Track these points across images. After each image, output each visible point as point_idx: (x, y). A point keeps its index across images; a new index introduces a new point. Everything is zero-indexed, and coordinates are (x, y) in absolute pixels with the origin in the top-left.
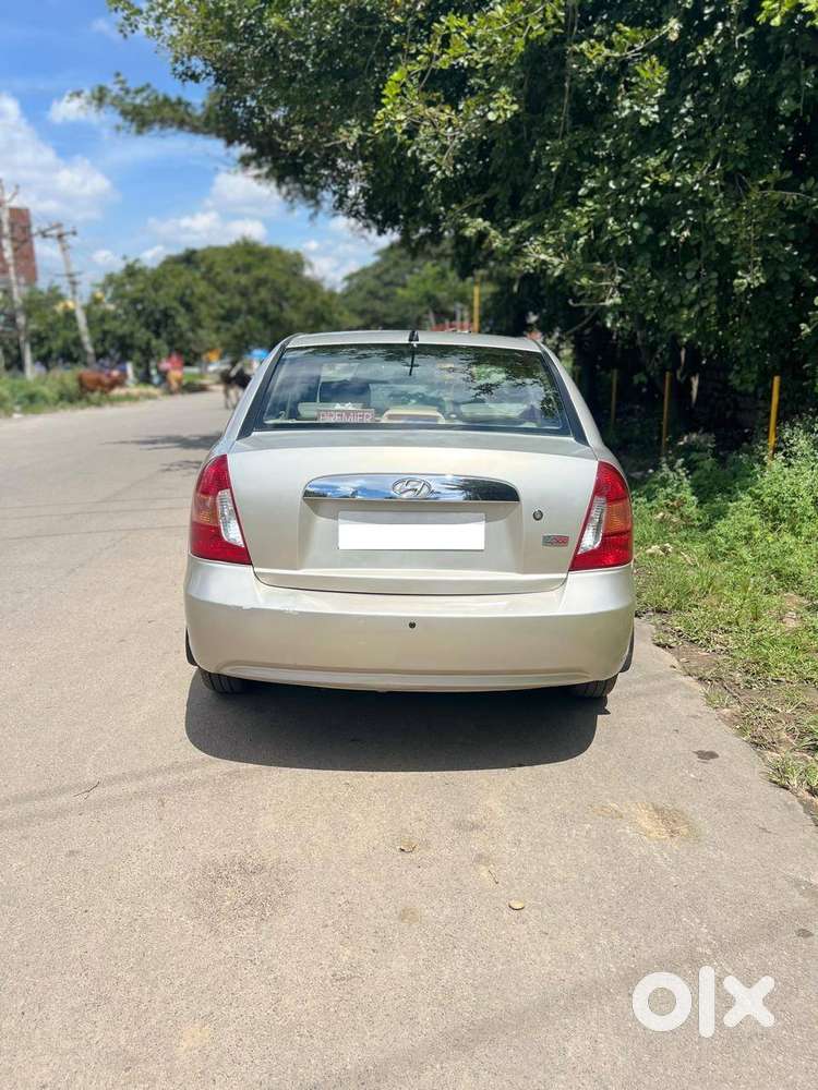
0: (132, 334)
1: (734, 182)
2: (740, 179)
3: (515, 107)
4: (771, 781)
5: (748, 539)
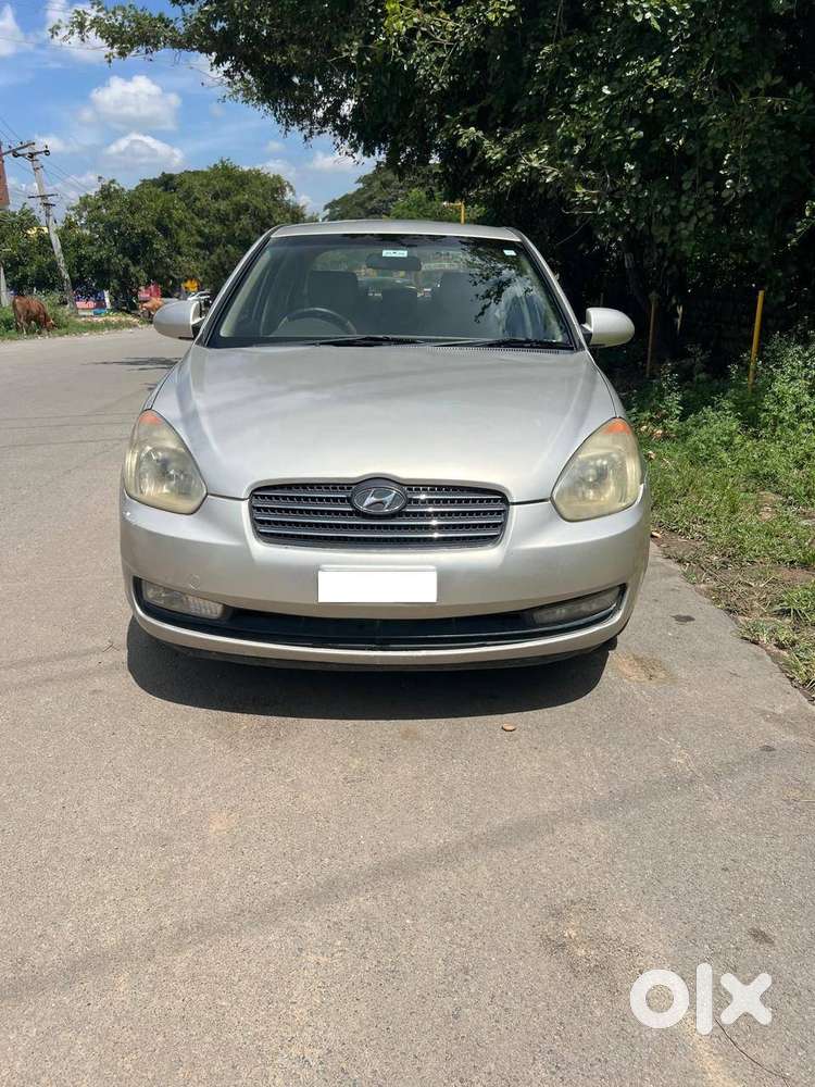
0: (109, 260)
1: (726, 89)
2: (733, 85)
3: (513, 8)
4: (742, 638)
5: (728, 446)
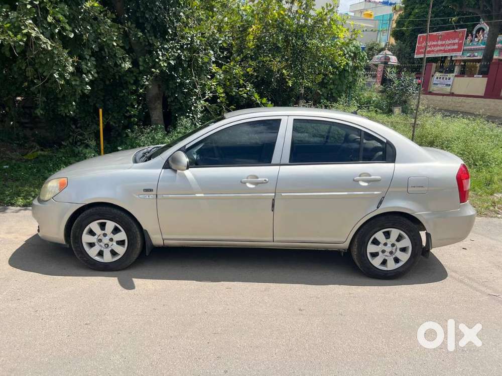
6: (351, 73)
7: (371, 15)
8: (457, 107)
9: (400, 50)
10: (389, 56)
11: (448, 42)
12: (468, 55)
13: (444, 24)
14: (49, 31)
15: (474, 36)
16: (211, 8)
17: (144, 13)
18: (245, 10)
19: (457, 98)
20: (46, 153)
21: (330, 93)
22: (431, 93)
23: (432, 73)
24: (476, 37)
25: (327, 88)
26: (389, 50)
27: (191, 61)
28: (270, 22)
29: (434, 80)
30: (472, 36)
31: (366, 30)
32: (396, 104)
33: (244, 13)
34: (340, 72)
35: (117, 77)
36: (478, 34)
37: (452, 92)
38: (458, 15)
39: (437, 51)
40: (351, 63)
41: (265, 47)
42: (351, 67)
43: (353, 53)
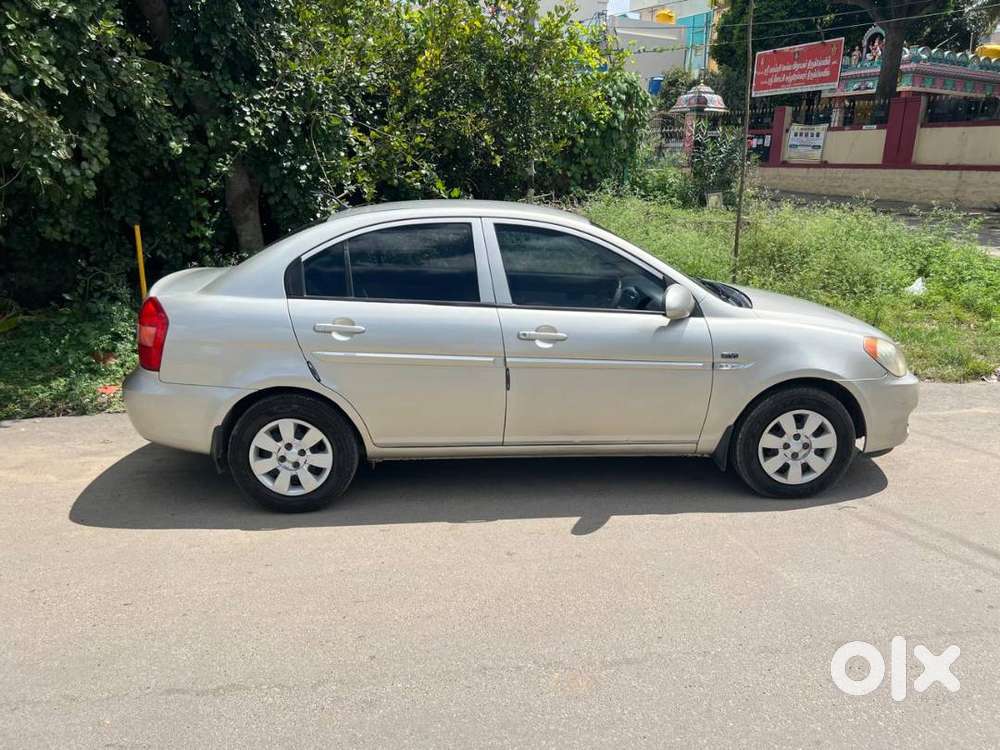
6: (624, 132)
7: (671, 17)
8: (835, 187)
9: (727, 83)
10: (706, 96)
11: (812, 64)
12: (856, 86)
13: (807, 29)
14: (21, 83)
15: (865, 50)
16: (342, 21)
17: (209, 36)
18: (411, 21)
19: (835, 170)
20: (33, 318)
21: (586, 172)
22: (785, 164)
23: (786, 126)
24: (869, 51)
25: (580, 163)
26: (706, 84)
27: (308, 126)
28: (457, 42)
29: (791, 138)
30: (861, 49)
31: (644, 51)
32: (712, 189)
33: (409, 26)
34: (603, 132)
35: (166, 164)
36: (873, 45)
37: (824, 159)
38: (833, 11)
39: (793, 82)
40: (622, 115)
41: (453, 91)
42: (623, 122)
43: (625, 93)
